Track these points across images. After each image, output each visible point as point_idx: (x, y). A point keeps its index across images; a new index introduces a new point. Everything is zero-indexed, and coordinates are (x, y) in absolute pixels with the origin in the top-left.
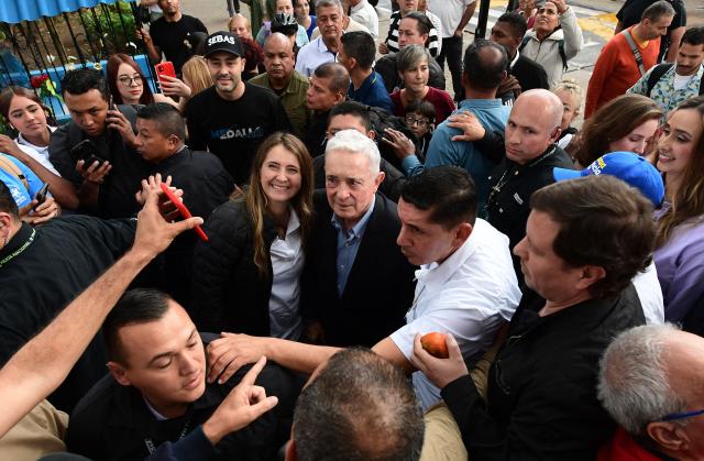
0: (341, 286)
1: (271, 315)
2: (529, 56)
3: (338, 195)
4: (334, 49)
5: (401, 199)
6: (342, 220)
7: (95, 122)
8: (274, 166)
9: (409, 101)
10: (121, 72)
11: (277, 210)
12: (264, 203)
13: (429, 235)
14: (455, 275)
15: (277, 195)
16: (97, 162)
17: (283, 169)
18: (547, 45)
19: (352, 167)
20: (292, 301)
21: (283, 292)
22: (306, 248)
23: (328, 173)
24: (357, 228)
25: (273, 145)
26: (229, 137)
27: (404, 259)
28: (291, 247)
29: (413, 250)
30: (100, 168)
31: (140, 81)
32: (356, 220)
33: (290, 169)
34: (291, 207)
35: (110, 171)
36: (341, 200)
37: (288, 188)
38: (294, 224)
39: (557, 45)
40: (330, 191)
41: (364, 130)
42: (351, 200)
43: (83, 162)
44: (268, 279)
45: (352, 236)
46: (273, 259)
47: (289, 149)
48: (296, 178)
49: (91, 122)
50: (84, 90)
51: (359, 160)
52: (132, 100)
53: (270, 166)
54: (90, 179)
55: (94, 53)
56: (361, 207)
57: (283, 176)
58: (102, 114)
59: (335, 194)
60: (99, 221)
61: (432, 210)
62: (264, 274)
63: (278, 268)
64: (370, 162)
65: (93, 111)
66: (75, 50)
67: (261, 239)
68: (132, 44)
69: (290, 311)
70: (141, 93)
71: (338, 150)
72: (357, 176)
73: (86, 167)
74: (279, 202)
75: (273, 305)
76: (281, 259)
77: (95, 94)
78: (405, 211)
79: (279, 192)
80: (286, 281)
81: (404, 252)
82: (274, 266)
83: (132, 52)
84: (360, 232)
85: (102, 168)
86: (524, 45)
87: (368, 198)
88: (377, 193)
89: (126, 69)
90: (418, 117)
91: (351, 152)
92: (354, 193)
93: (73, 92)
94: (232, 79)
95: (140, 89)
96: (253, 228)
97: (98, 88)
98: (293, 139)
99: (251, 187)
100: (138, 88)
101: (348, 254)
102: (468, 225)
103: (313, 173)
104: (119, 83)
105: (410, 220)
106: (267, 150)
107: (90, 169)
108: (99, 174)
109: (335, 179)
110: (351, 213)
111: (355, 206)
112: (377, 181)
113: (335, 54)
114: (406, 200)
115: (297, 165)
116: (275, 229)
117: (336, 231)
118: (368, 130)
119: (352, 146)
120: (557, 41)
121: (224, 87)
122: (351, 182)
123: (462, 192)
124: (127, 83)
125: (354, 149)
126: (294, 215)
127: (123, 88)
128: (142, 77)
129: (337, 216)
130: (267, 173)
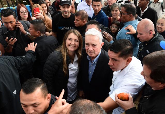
0: (90, 79)
1: (68, 88)
2: (151, 7)
3: (89, 49)
4: (89, 4)
5: (109, 50)
6: (90, 57)
7: (12, 26)
8: (70, 39)
9: (113, 21)
10: (21, 10)
11: (71, 54)
12: (67, 51)
13: (119, 61)
14: (127, 73)
15: (71, 49)
16: (12, 38)
17: (73, 41)
18: (157, 4)
19: (94, 40)
20: (75, 83)
21: (72, 80)
22: (80, 66)
23: (86, 42)
24: (95, 60)
25: (70, 33)
26: (64, 29)
27: (111, 69)
28: (75, 66)
29: (113, 66)
30: (13, 40)
31: (27, 13)
32: (95, 57)
33: (76, 41)
34: (75, 53)
35: (16, 41)
36: (90, 51)
37: (75, 47)
38: (76, 59)
39: (161, 4)
40: (86, 48)
41: (98, 29)
42: (93, 51)
43: (8, 38)
44: (67, 76)
45: (93, 63)
46: (69, 70)
47: (75, 34)
48: (77, 43)
49: (10, 26)
50: (8, 15)
51: (96, 38)
52: (24, 19)
53: (69, 40)
54: (10, 44)
55: (13, 4)
56: (96, 53)
57: (73, 43)
58: (14, 23)
59: (88, 49)
60: (14, 57)
61: (120, 53)
62: (66, 74)
63: (71, 73)
64: (99, 39)
65: (11, 22)
66: (7, 3)
67: (66, 63)
68: (25, 1)
69: (74, 87)
70: (27, 17)
71: (89, 35)
72: (95, 43)
73: (8, 40)
74: (71, 51)
75: (69, 85)
76: (72, 70)
77: (12, 17)
78: (111, 54)
79: (72, 48)
80: (73, 77)
81: (110, 67)
82: (69, 72)
83: (25, 4)
84: (96, 61)
85: (14, 40)
86: (150, 4)
87: (99, 50)
88: (102, 49)
89: (23, 9)
90: (115, 26)
91: (93, 36)
92: (94, 49)
93: (5, 16)
94: (68, 12)
95: (27, 16)
96: (63, 60)
97: (12, 15)
98: (76, 31)
99: (63, 46)
100: (26, 15)
101: (92, 69)
102: (131, 57)
103: (82, 42)
104: (20, 13)
105: (113, 57)
106: (68, 34)
107: (10, 41)
108: (13, 42)
109: (88, 44)
110: (93, 55)
111: (95, 53)
112: (101, 45)
113: (89, 6)
114: (111, 50)
115: (78, 40)
116: (70, 60)
117: (88, 61)
118: (99, 29)
119: (93, 34)
120: (160, 3)
121: (66, 15)
122: (93, 45)
123: (128, 47)
124: (23, 13)
125: (94, 34)
126: (76, 56)
127: (22, 15)
128: (28, 12)
129: (89, 56)
130: (68, 42)
